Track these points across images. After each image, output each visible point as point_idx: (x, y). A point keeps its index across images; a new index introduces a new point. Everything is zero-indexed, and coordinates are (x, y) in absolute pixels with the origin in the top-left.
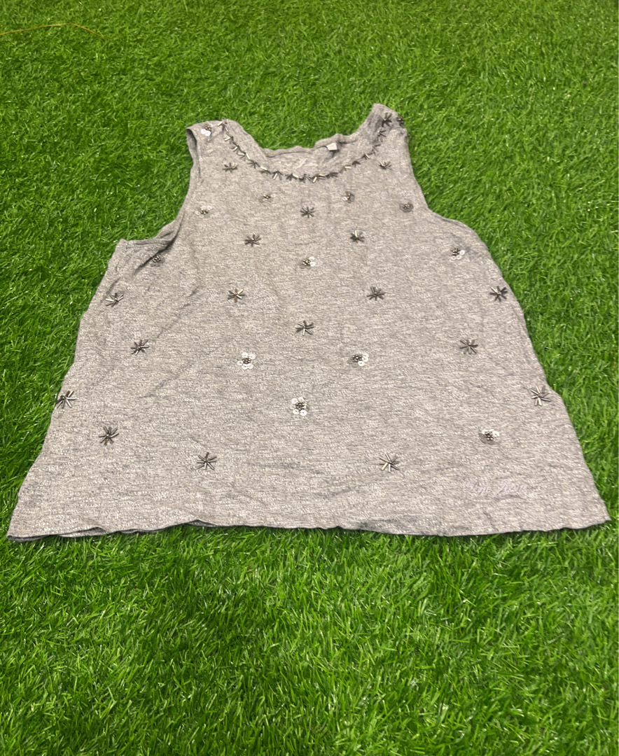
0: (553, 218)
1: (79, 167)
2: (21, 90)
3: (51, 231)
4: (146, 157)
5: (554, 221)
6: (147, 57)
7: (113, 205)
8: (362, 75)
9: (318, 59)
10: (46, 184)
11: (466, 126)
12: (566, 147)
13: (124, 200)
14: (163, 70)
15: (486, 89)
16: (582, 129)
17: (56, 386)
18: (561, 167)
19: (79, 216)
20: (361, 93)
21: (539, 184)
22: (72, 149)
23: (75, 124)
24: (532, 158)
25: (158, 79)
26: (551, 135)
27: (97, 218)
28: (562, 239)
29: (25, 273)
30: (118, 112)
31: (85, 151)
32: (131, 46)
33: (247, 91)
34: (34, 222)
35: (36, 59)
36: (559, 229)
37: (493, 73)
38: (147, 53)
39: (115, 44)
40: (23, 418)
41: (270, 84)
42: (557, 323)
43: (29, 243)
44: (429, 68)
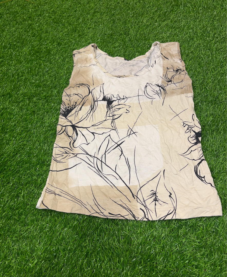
0: (210, 63)
1: (24, 53)
2: (2, 25)
3: (13, 78)
4: (48, 48)
5: (211, 64)
6: (49, 9)
7: (36, 67)
8: (132, 10)
9: (115, 5)
10: (11, 61)
11: (174, 27)
12: (215, 34)
13: (40, 65)
14: (55, 14)
15: (182, 12)
16: (222, 26)
17: (15, 139)
18: (213, 42)
19: (24, 72)
20: (132, 17)
21: (204, 49)
22: (21, 47)
23: (22, 37)
24: (201, 39)
25: (53, 17)
26: (209, 29)
27: (30, 73)
28: (213, 71)
29: (3, 96)
30: (38, 31)
31: (26, 47)
32: (43, 5)
33: (87, 20)
34: (7, 76)
35: (8, 13)
36: (212, 67)
37: (185, 6)
38: (49, 7)
39: (37, 5)
40: (3, 151)
41: (96, 16)
42: (211, 105)
43: (4, 84)
44: (159, 5)
